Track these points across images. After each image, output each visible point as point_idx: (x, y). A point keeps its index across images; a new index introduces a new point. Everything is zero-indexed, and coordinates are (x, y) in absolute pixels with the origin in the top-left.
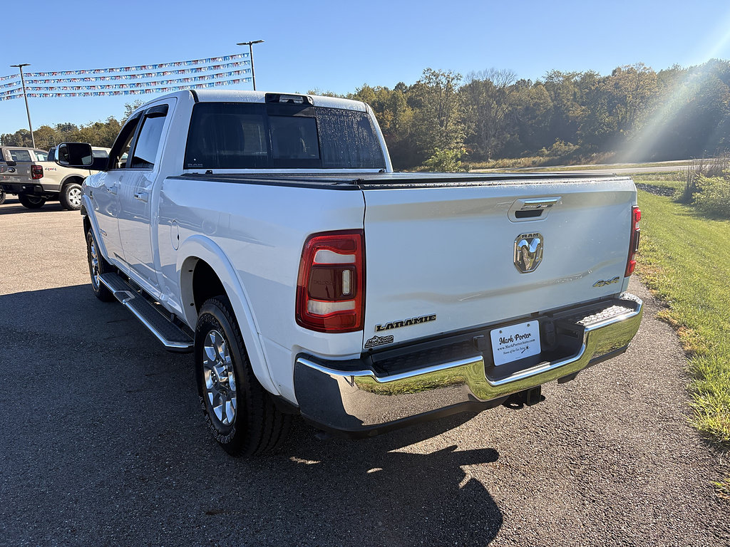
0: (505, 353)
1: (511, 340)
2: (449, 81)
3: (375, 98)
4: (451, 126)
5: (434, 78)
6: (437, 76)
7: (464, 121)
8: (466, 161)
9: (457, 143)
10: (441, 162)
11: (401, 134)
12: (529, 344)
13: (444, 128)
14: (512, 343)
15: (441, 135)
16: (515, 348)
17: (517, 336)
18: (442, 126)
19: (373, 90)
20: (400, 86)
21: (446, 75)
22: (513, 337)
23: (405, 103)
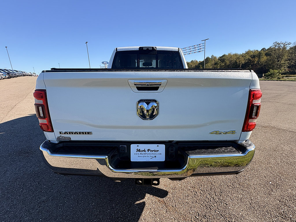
0: (139, 156)
1: (144, 151)
2: (284, 46)
3: (252, 54)
4: (283, 62)
5: (278, 45)
6: (279, 44)
7: (289, 60)
8: (288, 74)
9: (284, 68)
10: (271, 74)
11: (260, 65)
12: (156, 156)
13: (279, 63)
14: (145, 153)
15: (278, 65)
16: (146, 155)
17: (148, 150)
18: (278, 62)
19: (252, 51)
20: (263, 49)
21: (283, 43)
22: (146, 150)
23: (264, 55)
